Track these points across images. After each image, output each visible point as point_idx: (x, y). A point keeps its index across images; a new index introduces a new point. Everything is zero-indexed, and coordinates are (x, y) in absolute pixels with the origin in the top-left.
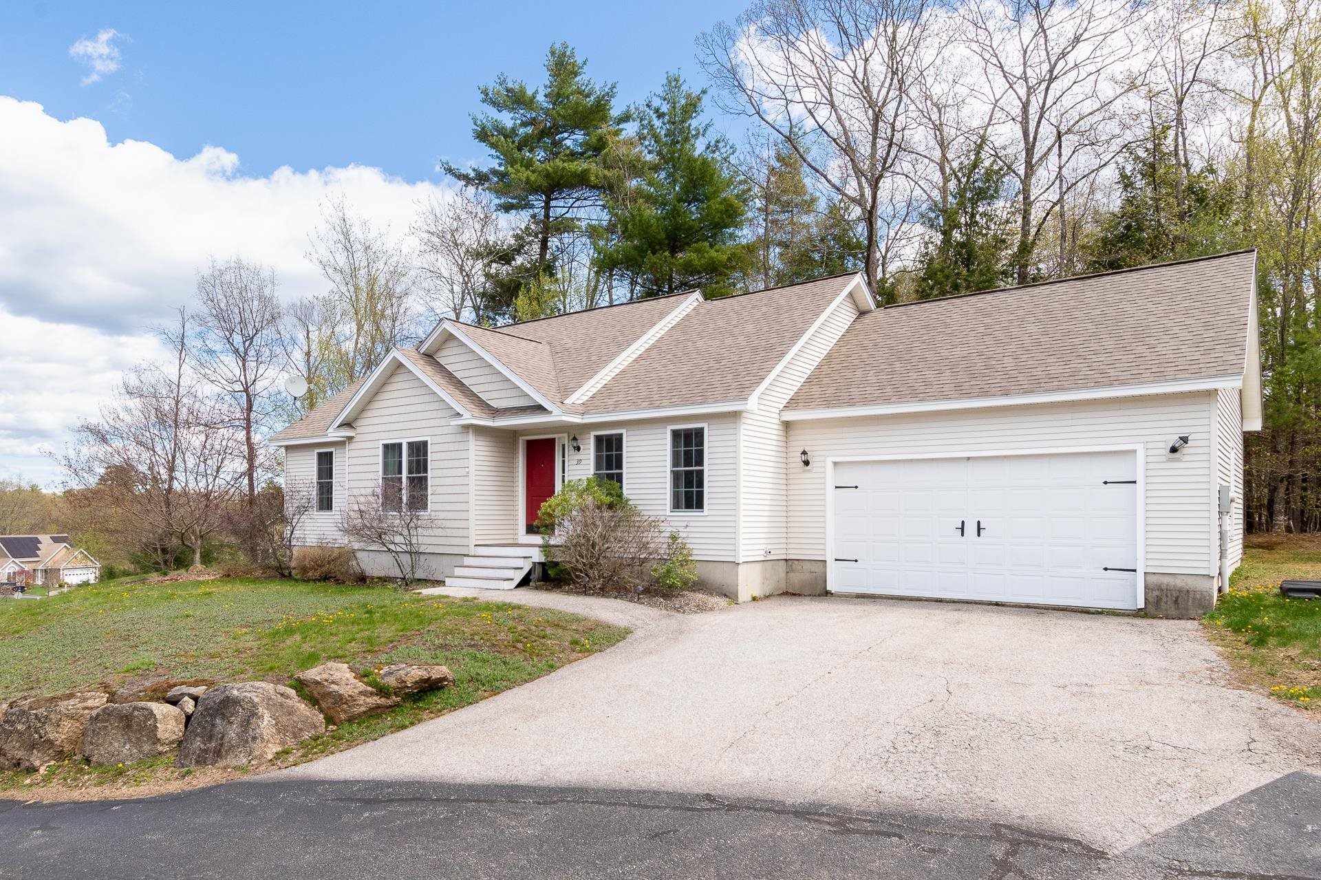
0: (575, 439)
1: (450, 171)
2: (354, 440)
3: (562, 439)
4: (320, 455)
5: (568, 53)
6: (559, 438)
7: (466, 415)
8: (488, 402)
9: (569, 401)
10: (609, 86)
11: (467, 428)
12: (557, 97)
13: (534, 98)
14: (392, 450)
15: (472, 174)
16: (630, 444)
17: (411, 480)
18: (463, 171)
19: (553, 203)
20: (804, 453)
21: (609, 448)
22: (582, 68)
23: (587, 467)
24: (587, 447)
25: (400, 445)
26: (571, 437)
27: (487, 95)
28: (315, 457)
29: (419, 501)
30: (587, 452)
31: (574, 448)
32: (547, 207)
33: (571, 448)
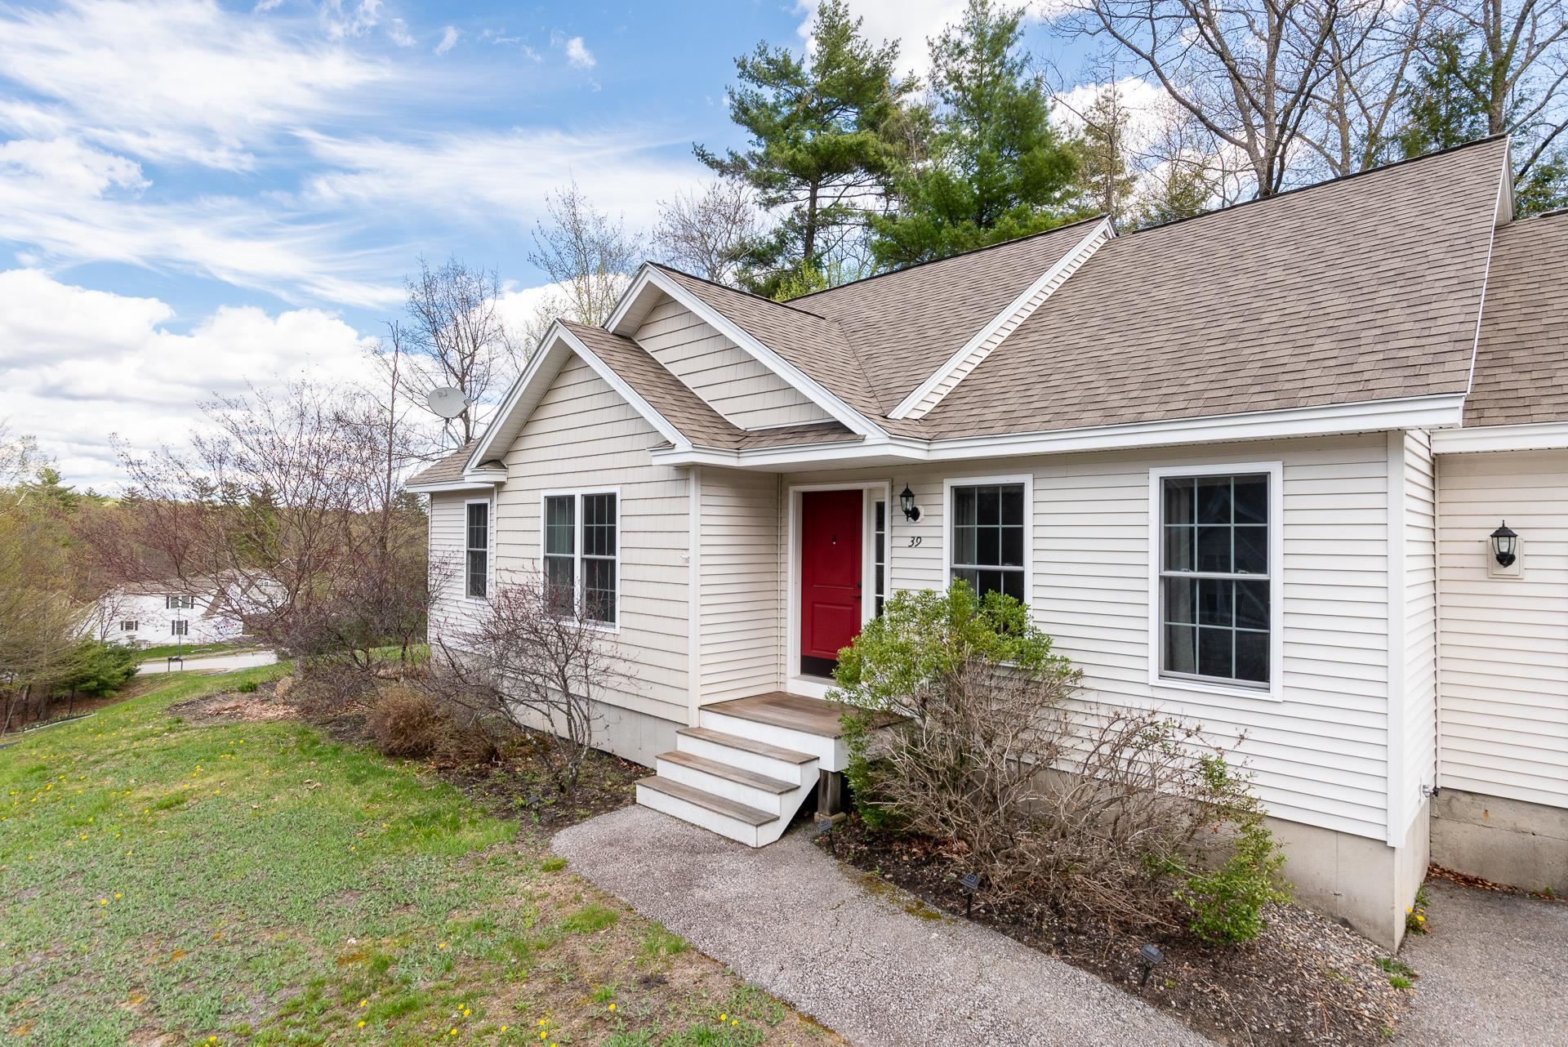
0: (907, 494)
1: (703, 156)
2: (506, 488)
3: (876, 492)
4: (471, 507)
5: (840, 12)
6: (870, 490)
7: (682, 444)
8: (727, 418)
9: (897, 413)
10: (890, 44)
11: (685, 471)
12: (827, 64)
13: (800, 68)
14: (559, 507)
15: (728, 160)
16: (1040, 508)
17: (590, 564)
18: (718, 158)
19: (820, 192)
20: (1503, 533)
21: (987, 515)
22: (856, 29)
23: (934, 554)
24: (934, 510)
25: (572, 499)
26: (900, 490)
27: (744, 67)
28: (465, 511)
29: (603, 607)
30: (935, 521)
31: (907, 512)
32: (813, 199)
33: (899, 511)
